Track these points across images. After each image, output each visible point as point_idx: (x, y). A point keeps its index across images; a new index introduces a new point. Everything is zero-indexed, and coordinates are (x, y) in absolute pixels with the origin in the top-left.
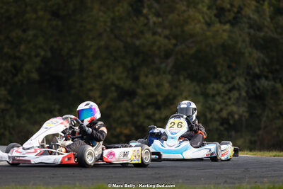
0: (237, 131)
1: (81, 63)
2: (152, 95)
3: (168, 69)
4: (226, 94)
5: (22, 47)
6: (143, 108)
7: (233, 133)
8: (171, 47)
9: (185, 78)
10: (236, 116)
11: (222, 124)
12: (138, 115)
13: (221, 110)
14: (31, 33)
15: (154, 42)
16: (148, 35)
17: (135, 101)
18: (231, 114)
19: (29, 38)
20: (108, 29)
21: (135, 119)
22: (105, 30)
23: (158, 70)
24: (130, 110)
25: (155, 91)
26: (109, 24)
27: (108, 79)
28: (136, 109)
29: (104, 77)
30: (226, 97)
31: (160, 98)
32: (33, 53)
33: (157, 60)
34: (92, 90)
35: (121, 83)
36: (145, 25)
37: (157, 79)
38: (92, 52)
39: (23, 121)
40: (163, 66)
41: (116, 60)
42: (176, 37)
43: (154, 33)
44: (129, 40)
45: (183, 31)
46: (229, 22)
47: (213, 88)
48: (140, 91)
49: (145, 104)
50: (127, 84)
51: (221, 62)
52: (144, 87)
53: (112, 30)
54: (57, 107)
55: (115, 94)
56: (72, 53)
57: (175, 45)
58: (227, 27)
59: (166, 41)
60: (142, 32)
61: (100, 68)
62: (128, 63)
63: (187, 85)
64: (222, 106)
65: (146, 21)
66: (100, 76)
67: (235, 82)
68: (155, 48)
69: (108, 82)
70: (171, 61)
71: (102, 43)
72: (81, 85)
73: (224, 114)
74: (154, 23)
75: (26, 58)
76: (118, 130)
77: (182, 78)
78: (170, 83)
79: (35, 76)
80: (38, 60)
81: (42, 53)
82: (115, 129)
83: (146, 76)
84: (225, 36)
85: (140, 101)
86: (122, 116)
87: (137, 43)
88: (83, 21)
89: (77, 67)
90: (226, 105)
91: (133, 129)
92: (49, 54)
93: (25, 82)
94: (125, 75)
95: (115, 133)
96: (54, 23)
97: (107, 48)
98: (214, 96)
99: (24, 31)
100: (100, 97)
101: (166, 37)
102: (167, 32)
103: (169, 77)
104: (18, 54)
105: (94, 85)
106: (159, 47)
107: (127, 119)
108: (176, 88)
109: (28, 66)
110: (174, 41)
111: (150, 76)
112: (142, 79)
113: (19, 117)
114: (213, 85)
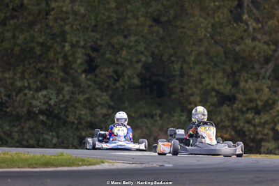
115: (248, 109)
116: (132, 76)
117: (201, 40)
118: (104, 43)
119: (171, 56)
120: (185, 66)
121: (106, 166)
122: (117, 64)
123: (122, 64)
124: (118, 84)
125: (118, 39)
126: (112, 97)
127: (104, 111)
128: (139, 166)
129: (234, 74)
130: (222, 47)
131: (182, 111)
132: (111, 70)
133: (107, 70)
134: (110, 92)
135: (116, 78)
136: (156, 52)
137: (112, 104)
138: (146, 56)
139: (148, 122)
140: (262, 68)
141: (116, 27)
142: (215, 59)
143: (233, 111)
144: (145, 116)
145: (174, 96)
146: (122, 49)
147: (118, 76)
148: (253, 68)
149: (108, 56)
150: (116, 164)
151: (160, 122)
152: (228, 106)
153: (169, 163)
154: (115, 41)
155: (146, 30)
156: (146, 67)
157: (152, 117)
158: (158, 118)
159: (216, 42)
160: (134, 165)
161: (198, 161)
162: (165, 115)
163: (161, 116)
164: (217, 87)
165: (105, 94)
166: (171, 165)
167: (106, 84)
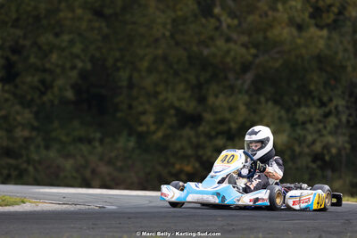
0: (334, 170)
1: (130, 78)
2: (222, 122)
3: (246, 87)
4: (320, 121)
5: (54, 57)
6: (210, 138)
7: (329, 173)
8: (250, 58)
9: (267, 100)
10: (334, 151)
11: (314, 161)
12: (204, 148)
13: (314, 142)
14: (66, 37)
15: (228, 52)
16: (220, 43)
17: (201, 129)
18: (327, 147)
19: (64, 45)
20: (168, 34)
21: (201, 152)
22: (164, 35)
23: (232, 88)
24: (194, 140)
25: (228, 115)
26: (169, 27)
27: (166, 99)
28: (202, 139)
29: (161, 97)
30: (321, 126)
31: (234, 126)
32: (68, 65)
33: (231, 76)
34: (144, 113)
35: (183, 104)
36: (217, 29)
37: (231, 100)
38: (145, 64)
39: (52, 154)
40: (239, 82)
41: (176, 74)
42: (256, 46)
43: (228, 40)
44: (195, 48)
45: (266, 38)
46: (328, 26)
47: (303, 113)
48: (208, 116)
49: (213, 133)
50: (190, 106)
51: (315, 78)
52: (213, 111)
53: (172, 36)
54: (98, 135)
55: (174, 120)
56: (119, 64)
57: (255, 56)
58: (325, 32)
59: (243, 51)
60: (212, 39)
61: (155, 84)
62: (192, 78)
63: (270, 109)
64: (315, 136)
65: (218, 24)
66: (156, 95)
67: (332, 106)
68: (228, 60)
69: (166, 104)
70: (249, 77)
71: (160, 52)
72: (130, 107)
73: (318, 147)
74: (229, 26)
75: (58, 70)
76: (178, 167)
77: (262, 99)
78: (247, 105)
79: (70, 94)
80: (74, 74)
81: (80, 65)
82: (173, 165)
83: (216, 96)
84: (321, 44)
85: (207, 129)
86: (182, 149)
87: (206, 52)
88: (134, 23)
89: (125, 83)
90: (322, 136)
91: (197, 165)
92: (89, 66)
93: (56, 102)
94: (188, 94)
95: (174, 171)
96: (96, 25)
97: (165, 58)
98: (304, 123)
99: (57, 35)
100: (155, 122)
101: (244, 45)
102: (245, 39)
103: (246, 98)
104: (48, 66)
105: (147, 107)
106: (234, 59)
107: (189, 152)
108: (255, 111)
109: (60, 82)
110: (253, 51)
111: (221, 96)
112: (211, 100)
113: (47, 148)
114: (303, 109)
115: (218, 134)
116: (64, 87)
117: (157, 40)
118: (28, 43)
119: (117, 60)
120: (135, 75)
121: (27, 207)
122: (45, 71)
123: (51, 72)
124: (45, 98)
125: (46, 38)
126: (36, 114)
127: (26, 133)
128: (72, 208)
129: (200, 86)
130: (185, 49)
131: (130, 135)
132: (36, 79)
133: (31, 79)
134: (35, 109)
135: (43, 89)
136: (98, 55)
137: (36, 124)
138: (83, 61)
139: (85, 148)
140: (237, 79)
141: (44, 22)
142: (175, 67)
143: (198, 136)
144: (81, 140)
145: (119, 115)
146: (51, 52)
147: (45, 87)
148: (226, 78)
149: (32, 60)
150: (40, 205)
151: (99, 149)
152: (192, 128)
153: (111, 204)
154: (42, 40)
155: (84, 25)
156: (83, 75)
157: (90, 141)
158: (97, 144)
159: (177, 44)
160: (64, 206)
161: (151, 202)
162: (108, 140)
163: (101, 141)
164: (177, 104)
165: (27, 111)
166: (114, 207)
167: (29, 97)
